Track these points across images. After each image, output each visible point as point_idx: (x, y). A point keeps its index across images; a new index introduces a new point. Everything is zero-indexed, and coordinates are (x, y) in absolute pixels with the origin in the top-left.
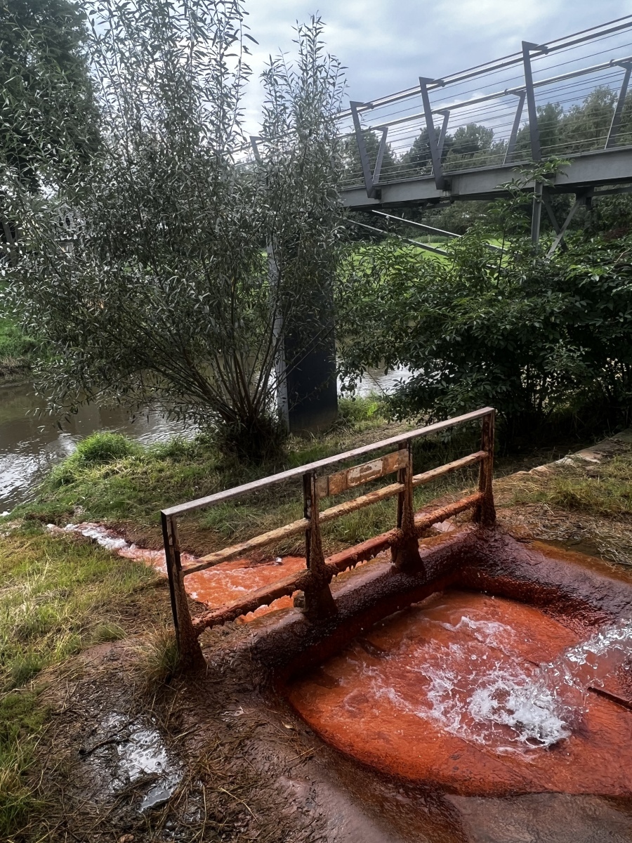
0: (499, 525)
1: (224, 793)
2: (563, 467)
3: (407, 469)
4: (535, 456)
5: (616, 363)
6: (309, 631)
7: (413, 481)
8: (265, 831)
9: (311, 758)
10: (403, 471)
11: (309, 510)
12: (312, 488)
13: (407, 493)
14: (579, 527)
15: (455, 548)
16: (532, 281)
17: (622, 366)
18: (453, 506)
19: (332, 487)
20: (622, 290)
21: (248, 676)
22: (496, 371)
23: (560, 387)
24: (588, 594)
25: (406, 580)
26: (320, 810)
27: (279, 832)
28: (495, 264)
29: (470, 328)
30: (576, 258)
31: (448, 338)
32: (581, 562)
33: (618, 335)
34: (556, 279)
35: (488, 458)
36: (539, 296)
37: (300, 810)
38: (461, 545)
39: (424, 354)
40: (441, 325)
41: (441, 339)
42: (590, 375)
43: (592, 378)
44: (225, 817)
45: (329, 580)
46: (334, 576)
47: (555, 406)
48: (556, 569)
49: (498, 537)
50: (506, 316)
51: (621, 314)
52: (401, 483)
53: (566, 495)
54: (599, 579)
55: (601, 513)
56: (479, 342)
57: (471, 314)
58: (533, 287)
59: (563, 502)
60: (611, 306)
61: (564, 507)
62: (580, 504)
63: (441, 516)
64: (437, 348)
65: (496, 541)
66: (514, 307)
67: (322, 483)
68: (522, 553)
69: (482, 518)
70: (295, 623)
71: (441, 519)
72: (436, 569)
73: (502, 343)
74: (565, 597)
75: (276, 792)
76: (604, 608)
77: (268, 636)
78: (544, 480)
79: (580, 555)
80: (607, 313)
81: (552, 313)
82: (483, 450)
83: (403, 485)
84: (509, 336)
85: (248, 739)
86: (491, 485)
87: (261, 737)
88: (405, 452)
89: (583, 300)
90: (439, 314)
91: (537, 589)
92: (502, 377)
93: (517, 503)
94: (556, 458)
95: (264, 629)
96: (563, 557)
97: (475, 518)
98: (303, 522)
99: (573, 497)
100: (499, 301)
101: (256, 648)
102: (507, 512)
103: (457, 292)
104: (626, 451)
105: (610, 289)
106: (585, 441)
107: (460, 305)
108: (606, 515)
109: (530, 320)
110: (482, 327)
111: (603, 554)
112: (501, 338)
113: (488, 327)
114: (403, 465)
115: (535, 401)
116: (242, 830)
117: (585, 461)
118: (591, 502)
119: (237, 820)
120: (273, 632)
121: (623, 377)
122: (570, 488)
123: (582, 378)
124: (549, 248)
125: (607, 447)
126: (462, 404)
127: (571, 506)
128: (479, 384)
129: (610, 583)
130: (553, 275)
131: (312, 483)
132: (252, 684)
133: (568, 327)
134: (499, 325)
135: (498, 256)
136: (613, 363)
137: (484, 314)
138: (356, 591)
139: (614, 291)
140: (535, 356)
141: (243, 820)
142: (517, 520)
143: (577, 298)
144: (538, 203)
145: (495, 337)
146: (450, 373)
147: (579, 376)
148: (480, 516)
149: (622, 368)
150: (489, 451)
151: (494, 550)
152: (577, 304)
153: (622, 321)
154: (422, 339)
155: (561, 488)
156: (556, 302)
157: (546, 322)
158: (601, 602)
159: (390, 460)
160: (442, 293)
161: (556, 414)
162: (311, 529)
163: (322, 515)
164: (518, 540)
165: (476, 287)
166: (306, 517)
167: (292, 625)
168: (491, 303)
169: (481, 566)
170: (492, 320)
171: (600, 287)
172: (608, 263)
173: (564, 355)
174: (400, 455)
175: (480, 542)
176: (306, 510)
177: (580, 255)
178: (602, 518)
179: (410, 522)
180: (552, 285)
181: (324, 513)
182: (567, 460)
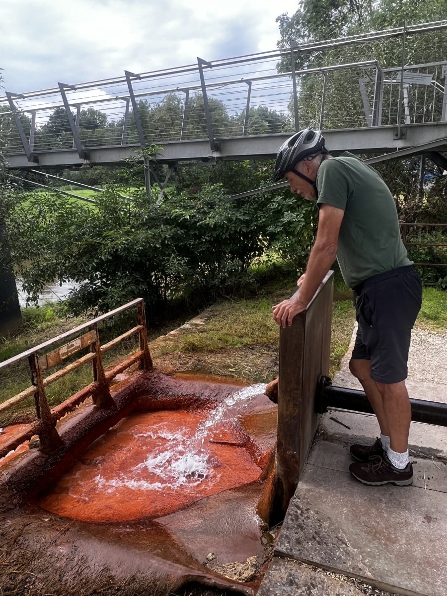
0: (156, 369)
1: (11, 573)
2: (185, 329)
3: (97, 343)
4: (167, 327)
5: (204, 265)
6: (46, 461)
7: (101, 350)
8: (47, 581)
9: (68, 530)
10: (94, 344)
11: (35, 379)
12: (36, 364)
13: (98, 358)
14: (199, 361)
15: (132, 387)
16: (151, 219)
17: (207, 267)
18: (126, 362)
19: (50, 361)
20: (201, 224)
21: (8, 500)
22: (137, 276)
23: (176, 283)
24: (209, 394)
25: (105, 413)
26: (82, 554)
27: (58, 576)
28: (126, 209)
29: (117, 250)
30: (174, 204)
31: (103, 258)
32: (203, 379)
33: (203, 249)
34: (165, 217)
35: (144, 328)
36: (156, 228)
37: (69, 559)
38: (135, 385)
39: (88, 269)
40: (97, 250)
41: (98, 259)
42: (191, 274)
43: (193, 275)
44: (16, 586)
45: (55, 424)
46: (58, 421)
47: (174, 294)
48: (191, 386)
49: (155, 376)
50: (139, 242)
51: (203, 237)
52: (93, 352)
53: (190, 344)
54: (213, 385)
55: (209, 350)
56: (124, 259)
57: (117, 241)
58: (152, 223)
59: (188, 348)
60: (197, 232)
61: (189, 351)
62: (197, 348)
63: (121, 369)
64: (97, 265)
65: (155, 378)
66: (142, 235)
67: (42, 360)
68: (171, 382)
69: (145, 366)
70: (35, 458)
71: (120, 371)
72: (122, 403)
73: (138, 258)
74: (198, 400)
75: (49, 557)
76: (218, 400)
77: (17, 472)
78: (176, 339)
79: (202, 376)
80: (196, 237)
81: (165, 238)
82: (140, 324)
83: (95, 353)
84: (142, 254)
85: (20, 536)
86: (147, 345)
87: (30, 532)
88: (94, 331)
89: (181, 229)
90: (96, 242)
91: (182, 400)
92: (141, 280)
93: (163, 354)
94: (180, 325)
95: (13, 468)
96: (193, 379)
97: (141, 367)
98: (32, 388)
99: (193, 344)
100: (132, 232)
101: (10, 482)
102: (158, 361)
103: (104, 227)
104: (216, 315)
105: (196, 222)
106: (194, 313)
107: (108, 236)
108: (211, 351)
109: (153, 243)
110: (124, 249)
111: (214, 372)
112: (137, 255)
113: (128, 249)
114: (94, 340)
115: (162, 293)
116: (31, 587)
117: (196, 324)
118: (204, 345)
119: (26, 583)
120: (20, 468)
121: (209, 273)
122: (191, 339)
123: (188, 276)
124: (157, 198)
125: (206, 315)
126: (119, 299)
127: (193, 350)
128: (127, 286)
129: (219, 386)
130: (162, 215)
131: (36, 361)
132: (13, 504)
133: (175, 246)
134: (135, 247)
135: (127, 204)
136: (202, 265)
137: (125, 240)
138: (73, 428)
139: (198, 224)
140: (158, 265)
141: (30, 582)
142: (165, 364)
143: (178, 228)
144: (147, 170)
145: (134, 255)
146: (107, 281)
147: (185, 275)
148: (143, 365)
149: (208, 268)
150: (144, 324)
151: (155, 383)
152: (179, 232)
153: (204, 241)
154: (84, 259)
155: (186, 341)
156: (167, 232)
157: (163, 243)
158: (216, 397)
159: (85, 338)
160: (94, 228)
161: (175, 299)
162: (38, 392)
163: (45, 381)
164: (168, 375)
165: (116, 223)
166: (34, 384)
167: (33, 460)
168: (127, 233)
169: (148, 395)
170: (130, 245)
171: (190, 221)
172: (193, 208)
173: (176, 263)
174: (91, 334)
175: (146, 381)
176: (33, 380)
177: (176, 203)
178: (210, 353)
179: (102, 376)
180: (163, 221)
181: (46, 380)
182: (186, 326)
